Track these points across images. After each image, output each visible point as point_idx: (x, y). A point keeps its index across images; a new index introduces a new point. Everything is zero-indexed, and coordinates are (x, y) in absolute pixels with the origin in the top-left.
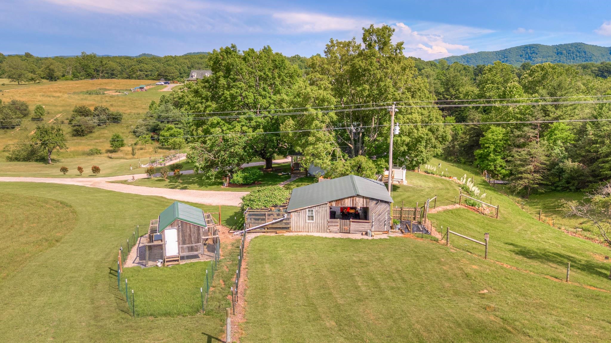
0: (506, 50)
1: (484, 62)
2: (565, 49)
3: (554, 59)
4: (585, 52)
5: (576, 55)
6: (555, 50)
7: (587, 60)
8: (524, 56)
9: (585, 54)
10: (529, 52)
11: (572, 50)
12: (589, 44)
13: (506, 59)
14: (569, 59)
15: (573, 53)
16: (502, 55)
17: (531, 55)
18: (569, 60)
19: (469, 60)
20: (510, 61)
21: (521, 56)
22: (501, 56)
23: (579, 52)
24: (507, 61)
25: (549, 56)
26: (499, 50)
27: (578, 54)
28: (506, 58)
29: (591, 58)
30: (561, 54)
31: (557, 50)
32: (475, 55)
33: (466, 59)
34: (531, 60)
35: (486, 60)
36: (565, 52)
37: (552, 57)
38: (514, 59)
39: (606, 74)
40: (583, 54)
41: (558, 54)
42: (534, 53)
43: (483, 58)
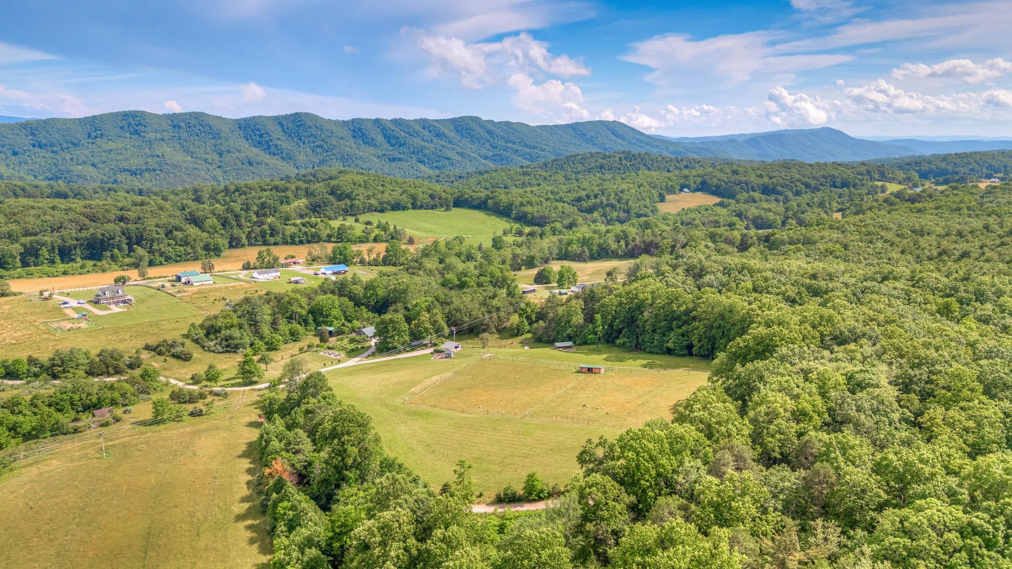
0: (94, 116)
1: (64, 136)
2: (183, 120)
3: (172, 135)
4: (210, 126)
5: (199, 130)
6: (169, 122)
7: (215, 138)
8: (126, 128)
9: (211, 129)
10: (132, 122)
11: (193, 121)
12: (212, 114)
13: (98, 132)
14: (191, 135)
15: (195, 127)
16: (91, 126)
17: (137, 128)
18: (192, 137)
19: (36, 132)
20: (107, 136)
21: (122, 128)
22: (89, 127)
23: (202, 126)
24: (102, 135)
25: (164, 131)
26: (82, 116)
27: (201, 128)
28: (100, 130)
29: (219, 134)
30: (179, 127)
31: (172, 121)
32: (43, 124)
33: (29, 130)
34: (140, 136)
35: (67, 133)
36: (183, 124)
37: (167, 131)
38: (112, 133)
40: (208, 128)
41: (174, 127)
42: (140, 124)
43: (60, 130)
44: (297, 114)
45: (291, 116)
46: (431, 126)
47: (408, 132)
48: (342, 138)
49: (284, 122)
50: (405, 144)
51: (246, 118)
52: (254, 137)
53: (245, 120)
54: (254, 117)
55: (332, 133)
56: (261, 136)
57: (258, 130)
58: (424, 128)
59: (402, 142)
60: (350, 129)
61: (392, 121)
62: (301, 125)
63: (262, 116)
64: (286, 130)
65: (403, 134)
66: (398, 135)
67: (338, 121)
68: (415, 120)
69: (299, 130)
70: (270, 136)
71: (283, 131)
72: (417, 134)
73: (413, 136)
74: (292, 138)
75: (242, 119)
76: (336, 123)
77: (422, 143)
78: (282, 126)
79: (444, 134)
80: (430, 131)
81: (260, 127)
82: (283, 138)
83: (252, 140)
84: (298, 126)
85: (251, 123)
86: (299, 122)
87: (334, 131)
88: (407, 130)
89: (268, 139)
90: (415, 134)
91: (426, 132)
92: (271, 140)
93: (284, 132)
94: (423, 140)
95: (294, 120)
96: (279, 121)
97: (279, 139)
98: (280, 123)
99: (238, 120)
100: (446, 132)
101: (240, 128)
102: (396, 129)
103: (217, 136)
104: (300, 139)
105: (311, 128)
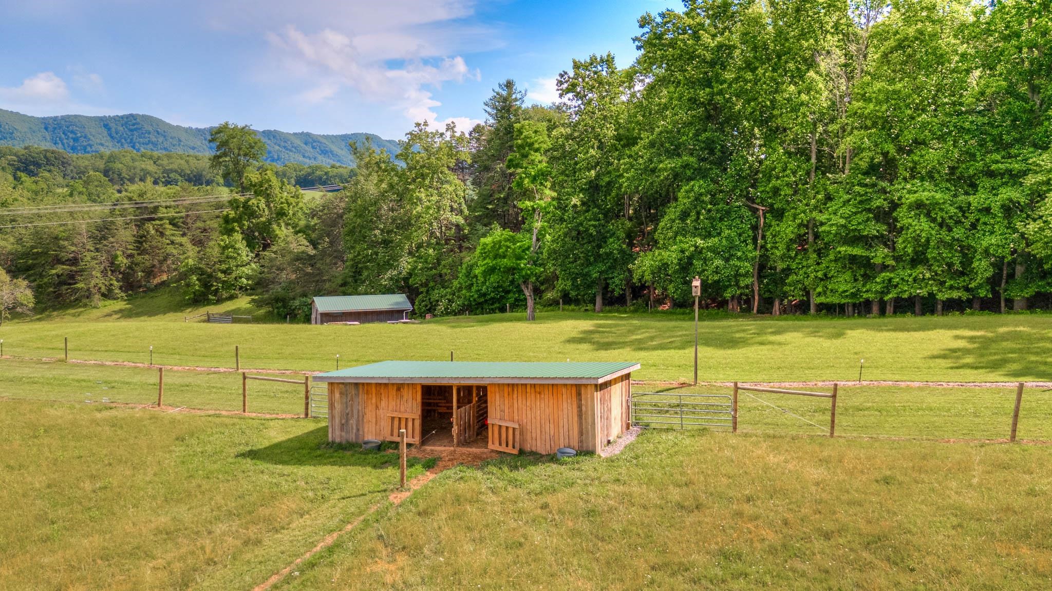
29: (12, 133)
39: (32, 167)
44: (131, 115)
45: (122, 117)
46: (315, 142)
47: (285, 147)
48: (193, 148)
49: (112, 125)
50: (279, 159)
51: (57, 117)
52: (65, 141)
53: (55, 119)
54: (69, 116)
55: (180, 141)
56: (76, 140)
57: (72, 132)
58: (306, 144)
59: (276, 157)
60: (205, 139)
61: (264, 132)
62: (136, 129)
63: (79, 116)
64: (114, 135)
65: (277, 147)
66: (272, 149)
67: (190, 129)
68: (295, 134)
69: (133, 135)
70: (89, 139)
71: (110, 135)
72: (297, 149)
73: (291, 151)
74: (122, 145)
75: (51, 118)
76: (188, 131)
77: (301, 159)
78: (109, 129)
79: (331, 152)
80: (313, 147)
81: (75, 128)
82: (110, 144)
83: (63, 144)
84: (131, 130)
85: (63, 122)
86: (133, 125)
87: (183, 139)
88: (283, 144)
89: (85, 143)
90: (293, 149)
91: (308, 148)
92: (91, 146)
93: (112, 137)
94: (304, 157)
95: (126, 123)
96: (105, 123)
97: (102, 145)
98: (106, 126)
99: (44, 119)
100: (334, 148)
101: (46, 128)
102: (269, 142)
103: (8, 136)
104: (133, 147)
105: (149, 133)
